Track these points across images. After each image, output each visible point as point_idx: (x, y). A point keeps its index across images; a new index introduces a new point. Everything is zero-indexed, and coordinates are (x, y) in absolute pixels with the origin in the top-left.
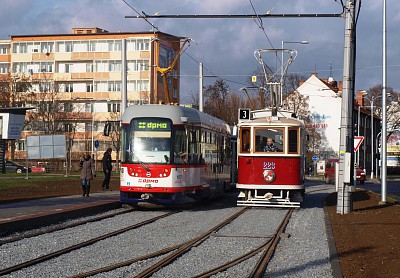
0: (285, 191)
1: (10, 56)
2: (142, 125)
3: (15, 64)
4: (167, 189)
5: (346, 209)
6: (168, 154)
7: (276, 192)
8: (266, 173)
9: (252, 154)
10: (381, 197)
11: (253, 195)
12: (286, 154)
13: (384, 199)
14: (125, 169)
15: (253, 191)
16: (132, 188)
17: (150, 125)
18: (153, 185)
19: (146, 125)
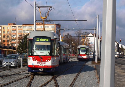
1: (22, 29)
2: (38, 40)
3: (23, 31)
4: (49, 66)
6: (49, 52)
14: (31, 58)
16: (34, 66)
17: (41, 40)
18: (44, 65)
19: (40, 40)
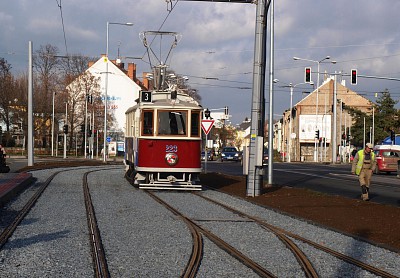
0: (187, 174)
5: (257, 191)
7: (178, 175)
8: (168, 156)
9: (155, 137)
10: (267, 179)
11: (155, 178)
12: (189, 138)
13: (270, 182)
15: (155, 174)
